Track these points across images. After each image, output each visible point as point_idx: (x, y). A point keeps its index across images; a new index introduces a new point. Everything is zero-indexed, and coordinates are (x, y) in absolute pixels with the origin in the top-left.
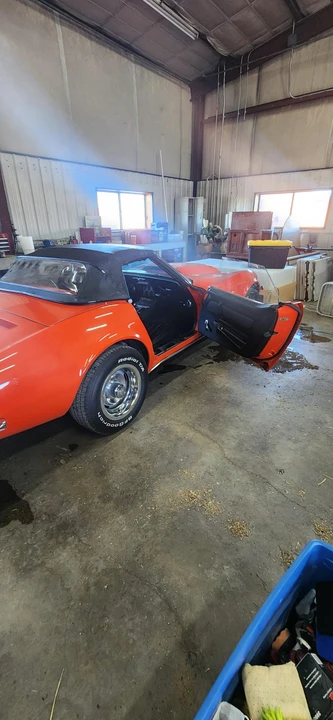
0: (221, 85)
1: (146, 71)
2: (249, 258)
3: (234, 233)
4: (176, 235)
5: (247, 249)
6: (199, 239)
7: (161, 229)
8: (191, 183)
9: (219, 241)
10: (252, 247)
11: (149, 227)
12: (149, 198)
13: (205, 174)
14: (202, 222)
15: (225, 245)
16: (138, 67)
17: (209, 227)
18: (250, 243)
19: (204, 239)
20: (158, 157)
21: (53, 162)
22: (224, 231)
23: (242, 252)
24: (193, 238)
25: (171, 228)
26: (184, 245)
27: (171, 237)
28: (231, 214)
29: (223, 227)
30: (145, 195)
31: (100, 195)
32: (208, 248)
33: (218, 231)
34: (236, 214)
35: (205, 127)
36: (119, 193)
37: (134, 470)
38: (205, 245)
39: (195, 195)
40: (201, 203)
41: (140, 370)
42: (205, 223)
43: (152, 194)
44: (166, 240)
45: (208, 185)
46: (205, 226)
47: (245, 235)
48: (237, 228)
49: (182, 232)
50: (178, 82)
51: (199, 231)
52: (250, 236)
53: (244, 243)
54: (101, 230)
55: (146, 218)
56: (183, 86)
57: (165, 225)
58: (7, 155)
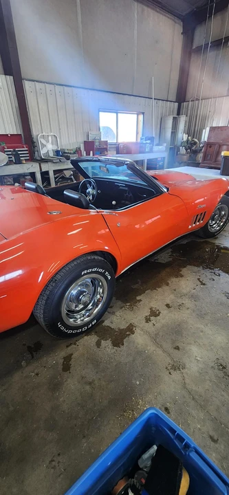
0: (210, 17)
1: (145, 8)
2: (221, 167)
3: (209, 145)
4: (160, 147)
5: (220, 159)
6: (179, 150)
7: (148, 142)
8: (176, 104)
9: (196, 152)
10: (225, 157)
11: (139, 140)
12: (141, 117)
13: (189, 96)
14: (182, 136)
15: (200, 156)
16: (140, 5)
17: (188, 140)
18: (223, 153)
19: (183, 150)
20: (151, 83)
21: (65, 88)
22: (200, 143)
23: (215, 161)
24: (174, 149)
25: (156, 141)
26: (165, 155)
27: (156, 148)
28: (208, 129)
29: (199, 139)
30: (138, 115)
31: (102, 114)
32: (185, 158)
33: (195, 143)
34: (212, 129)
35: (193, 55)
36: (117, 113)
37: (88, 388)
38: (184, 155)
39: (178, 114)
40: (183, 120)
41: (106, 278)
42: (185, 137)
43: (143, 113)
44: (151, 151)
45: (190, 105)
46: (185, 139)
47: (220, 146)
48: (212, 141)
49: (165, 144)
50: (172, 17)
51: (179, 144)
52: (225, 147)
53: (218, 153)
54: (100, 142)
55: (137, 133)
56: (176, 20)
57: (152, 139)
58: (30, 82)
